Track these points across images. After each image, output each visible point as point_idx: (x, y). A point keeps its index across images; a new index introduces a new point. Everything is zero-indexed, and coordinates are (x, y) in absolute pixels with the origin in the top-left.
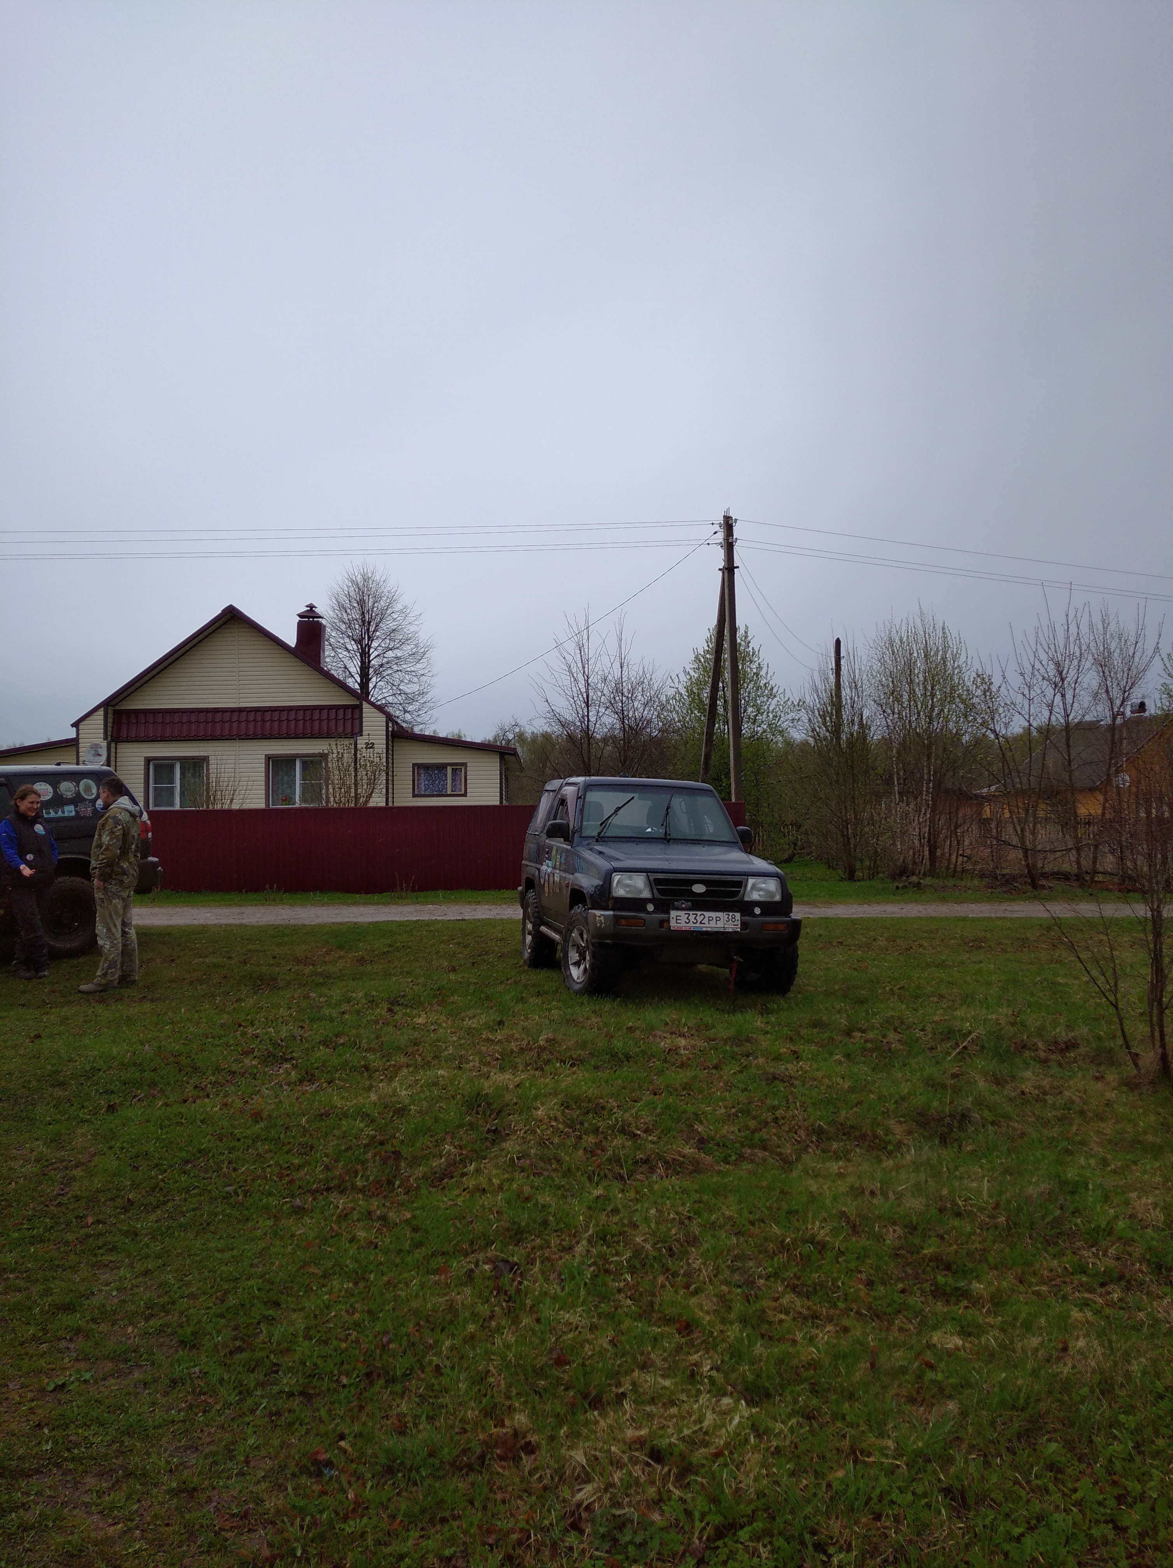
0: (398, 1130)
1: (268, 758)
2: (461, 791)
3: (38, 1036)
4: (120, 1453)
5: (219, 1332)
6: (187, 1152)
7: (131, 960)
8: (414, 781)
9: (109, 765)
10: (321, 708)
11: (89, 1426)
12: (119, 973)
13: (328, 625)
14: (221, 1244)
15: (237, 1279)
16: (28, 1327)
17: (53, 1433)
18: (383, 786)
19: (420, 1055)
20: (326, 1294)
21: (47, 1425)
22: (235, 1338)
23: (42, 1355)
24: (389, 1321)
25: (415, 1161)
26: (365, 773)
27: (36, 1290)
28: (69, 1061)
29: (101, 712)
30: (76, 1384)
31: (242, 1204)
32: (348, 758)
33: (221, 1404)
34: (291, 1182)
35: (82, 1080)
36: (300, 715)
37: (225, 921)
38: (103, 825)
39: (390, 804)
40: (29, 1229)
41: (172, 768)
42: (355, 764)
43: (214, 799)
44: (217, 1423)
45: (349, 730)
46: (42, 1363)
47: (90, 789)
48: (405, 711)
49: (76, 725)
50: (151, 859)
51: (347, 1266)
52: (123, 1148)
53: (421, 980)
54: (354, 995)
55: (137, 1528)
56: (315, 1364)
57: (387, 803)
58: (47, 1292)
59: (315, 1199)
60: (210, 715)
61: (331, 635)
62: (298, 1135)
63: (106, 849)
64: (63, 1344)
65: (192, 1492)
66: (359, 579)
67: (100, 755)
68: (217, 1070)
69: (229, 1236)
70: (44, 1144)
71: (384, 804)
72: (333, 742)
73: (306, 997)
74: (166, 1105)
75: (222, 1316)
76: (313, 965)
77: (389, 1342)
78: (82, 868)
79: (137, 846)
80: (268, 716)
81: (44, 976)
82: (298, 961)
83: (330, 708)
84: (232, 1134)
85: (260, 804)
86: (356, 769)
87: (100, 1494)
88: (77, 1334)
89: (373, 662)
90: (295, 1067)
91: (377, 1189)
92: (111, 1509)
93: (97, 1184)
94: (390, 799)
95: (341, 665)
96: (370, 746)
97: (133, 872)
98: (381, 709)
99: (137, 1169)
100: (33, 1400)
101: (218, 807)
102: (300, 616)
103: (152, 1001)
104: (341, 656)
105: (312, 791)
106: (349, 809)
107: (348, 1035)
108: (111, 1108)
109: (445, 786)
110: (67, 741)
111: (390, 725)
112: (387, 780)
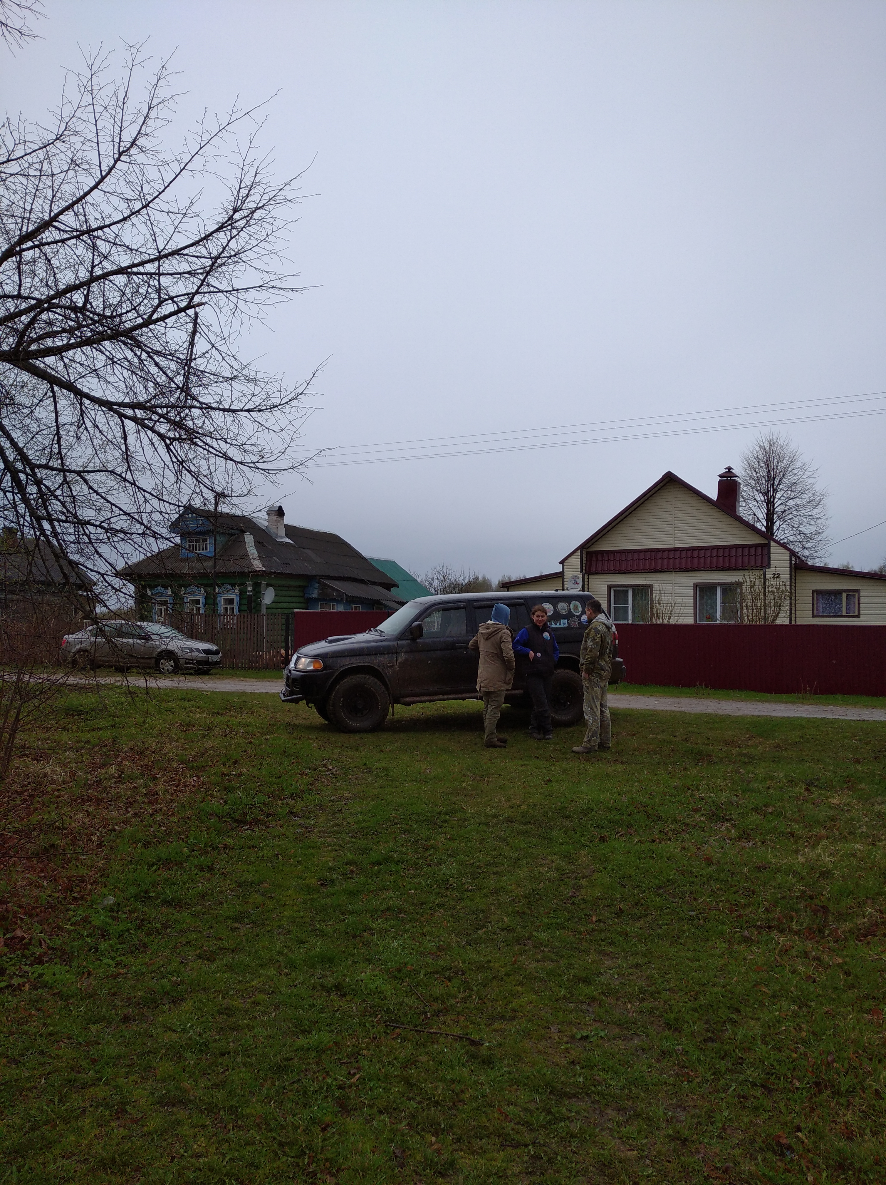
0: (824, 889)
1: (696, 586)
2: (854, 613)
3: (549, 781)
4: (629, 1098)
5: (694, 1023)
6: (659, 879)
7: (607, 732)
8: (813, 604)
9: (583, 590)
10: (737, 547)
11: (607, 1072)
12: (599, 741)
13: (741, 482)
14: (689, 955)
15: (705, 984)
16: (561, 989)
17: (584, 1071)
18: (788, 608)
19: (837, 829)
20: (777, 1011)
21: (579, 1063)
22: (707, 1030)
23: (571, 1012)
24: (832, 1045)
25: (841, 917)
26: (772, 598)
27: (563, 963)
28: (572, 801)
29: (578, 553)
30: (596, 1038)
31: (702, 927)
32: (758, 586)
33: (700, 1079)
34: (740, 916)
35: (581, 816)
36: (721, 552)
37: (669, 708)
38: (588, 634)
39: (793, 623)
40: (554, 918)
41: (626, 592)
42: (765, 591)
43: (657, 616)
44: (698, 1093)
45: (759, 563)
46: (571, 1016)
47: (576, 607)
48: (804, 548)
49: (562, 562)
50: (618, 659)
51: (792, 993)
52: (613, 870)
53: (831, 768)
54: (775, 774)
55: (647, 1157)
56: (772, 1065)
57: (791, 622)
58: (570, 966)
59: (759, 933)
60: (653, 553)
61: (744, 490)
62: (743, 881)
63: (590, 651)
64: (584, 1007)
65: (685, 1141)
66: (766, 445)
67: (578, 584)
68: (675, 821)
69: (695, 950)
70: (560, 858)
71: (788, 623)
72: (746, 573)
73: (738, 772)
74: (640, 841)
75: (695, 1010)
76: (739, 747)
77: (834, 1061)
78: (573, 664)
79: (610, 650)
80: (696, 554)
81: (550, 738)
82: (727, 743)
83: (743, 547)
84: (691, 871)
85: (690, 621)
86: (765, 595)
87: (619, 1125)
88: (593, 1001)
89: (777, 510)
90: (734, 826)
91: (810, 934)
92: (628, 1138)
93: (597, 893)
94: (793, 619)
95: (751, 513)
96: (777, 576)
97: (608, 668)
98: (784, 546)
99: (625, 887)
100: (567, 1043)
101: (660, 622)
102: (720, 476)
103: (622, 763)
104: (751, 506)
105: (729, 611)
106: (760, 626)
107: (775, 807)
108: (602, 839)
109: (840, 609)
110: (556, 574)
111: (793, 559)
112: (791, 604)
